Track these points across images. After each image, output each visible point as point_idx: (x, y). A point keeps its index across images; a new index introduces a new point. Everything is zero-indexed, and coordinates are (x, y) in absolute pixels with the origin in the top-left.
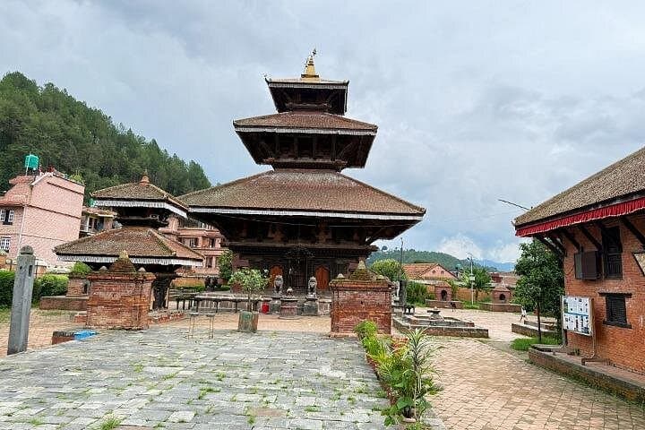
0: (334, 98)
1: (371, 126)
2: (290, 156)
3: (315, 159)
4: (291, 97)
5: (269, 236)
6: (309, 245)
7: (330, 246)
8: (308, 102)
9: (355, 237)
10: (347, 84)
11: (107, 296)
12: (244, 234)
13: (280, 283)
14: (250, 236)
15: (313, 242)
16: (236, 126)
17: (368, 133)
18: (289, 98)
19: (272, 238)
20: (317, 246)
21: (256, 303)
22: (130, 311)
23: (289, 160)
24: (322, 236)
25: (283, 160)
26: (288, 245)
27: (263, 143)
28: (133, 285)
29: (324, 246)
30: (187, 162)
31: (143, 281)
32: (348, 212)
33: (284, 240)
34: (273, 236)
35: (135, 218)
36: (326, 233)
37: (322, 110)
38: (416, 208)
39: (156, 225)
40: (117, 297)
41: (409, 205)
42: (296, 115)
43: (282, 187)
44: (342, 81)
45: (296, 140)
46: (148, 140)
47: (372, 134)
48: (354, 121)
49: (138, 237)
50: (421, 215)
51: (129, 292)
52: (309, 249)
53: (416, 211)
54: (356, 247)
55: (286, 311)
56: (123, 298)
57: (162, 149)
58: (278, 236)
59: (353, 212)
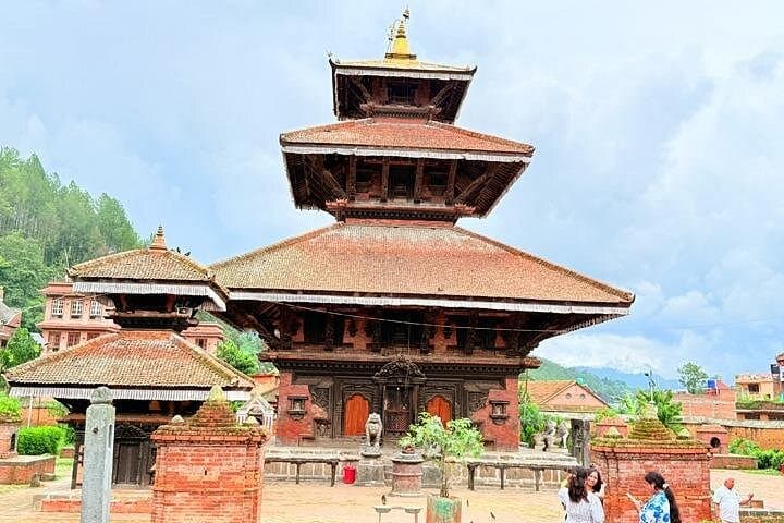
0: (444, 95)
1: (521, 146)
2: (372, 197)
3: (417, 202)
4: (371, 93)
5: (345, 341)
6: (419, 358)
7: (456, 358)
8: (399, 101)
9: (500, 342)
10: (472, 72)
11: (194, 473)
12: (300, 337)
13: (377, 428)
14: (313, 340)
15: (425, 353)
16: (284, 143)
17: (517, 159)
18: (367, 95)
19: (350, 345)
20: (432, 358)
21: (333, 464)
22: (238, 502)
23: (373, 204)
24: (440, 343)
25: (360, 204)
26: (380, 358)
27: (327, 173)
28: (242, 450)
29: (445, 360)
30: (95, 197)
31: (259, 443)
32: (499, 300)
33: (373, 348)
34: (352, 340)
35: (146, 314)
36: (447, 336)
37: (425, 116)
38: (617, 293)
39: (179, 326)
40: (214, 474)
41: (602, 287)
42: (380, 123)
43: (368, 253)
44: (463, 67)
45: (386, 168)
46: (25, 157)
47: (525, 159)
48: (487, 138)
49: (156, 349)
50: (627, 305)
51: (237, 465)
52: (418, 364)
53: (617, 299)
54: (500, 360)
55: (406, 481)
56: (225, 476)
57: (49, 172)
58: (360, 341)
59: (508, 300)
